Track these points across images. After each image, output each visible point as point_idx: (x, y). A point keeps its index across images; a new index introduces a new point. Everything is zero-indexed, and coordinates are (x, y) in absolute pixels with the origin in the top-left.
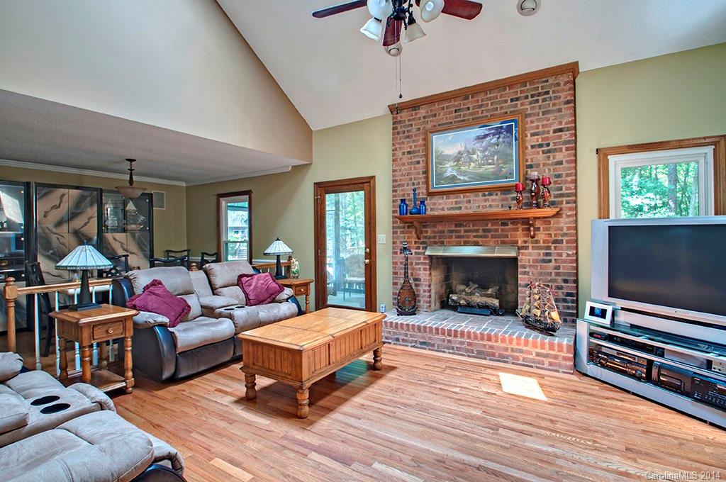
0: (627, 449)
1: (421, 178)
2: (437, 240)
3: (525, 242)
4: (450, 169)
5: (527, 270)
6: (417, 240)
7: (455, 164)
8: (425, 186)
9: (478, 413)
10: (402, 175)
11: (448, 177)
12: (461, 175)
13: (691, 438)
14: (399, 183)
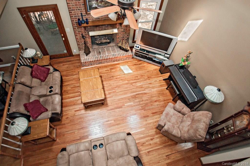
0: (148, 77)
1: (82, 7)
2: (92, 29)
3: (119, 27)
4: (94, 4)
5: (119, 34)
6: (84, 30)
7: (96, 2)
8: (85, 10)
9: (127, 82)
10: (73, 5)
11: (94, 7)
12: (99, 7)
13: (153, 70)
14: (72, 9)
